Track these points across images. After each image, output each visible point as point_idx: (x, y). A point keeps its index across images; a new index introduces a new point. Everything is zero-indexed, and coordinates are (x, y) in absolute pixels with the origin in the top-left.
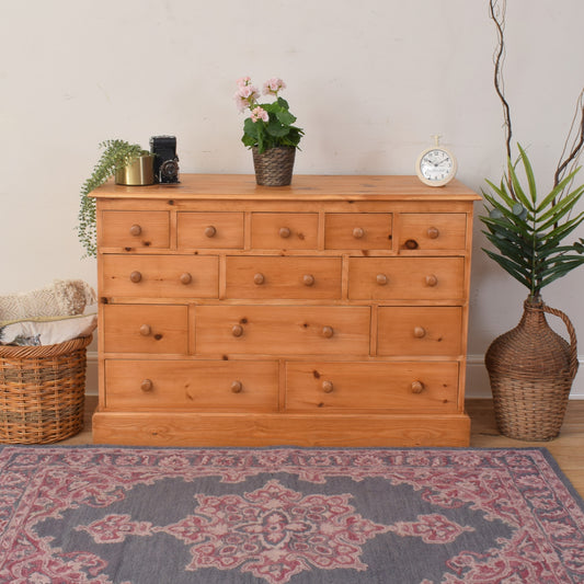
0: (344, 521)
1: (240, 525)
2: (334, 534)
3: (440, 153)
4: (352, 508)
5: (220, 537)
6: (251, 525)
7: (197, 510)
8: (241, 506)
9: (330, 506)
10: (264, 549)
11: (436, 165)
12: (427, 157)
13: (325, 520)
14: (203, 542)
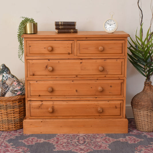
0: (59, 143)
1: (92, 141)
2: (63, 139)
3: (112, 21)
4: (55, 146)
5: (98, 138)
6: (89, 141)
7: (108, 145)
8: (93, 146)
9: (63, 147)
10: (84, 136)
11: (110, 25)
12: (107, 22)
13: (65, 143)
14: (103, 137)
